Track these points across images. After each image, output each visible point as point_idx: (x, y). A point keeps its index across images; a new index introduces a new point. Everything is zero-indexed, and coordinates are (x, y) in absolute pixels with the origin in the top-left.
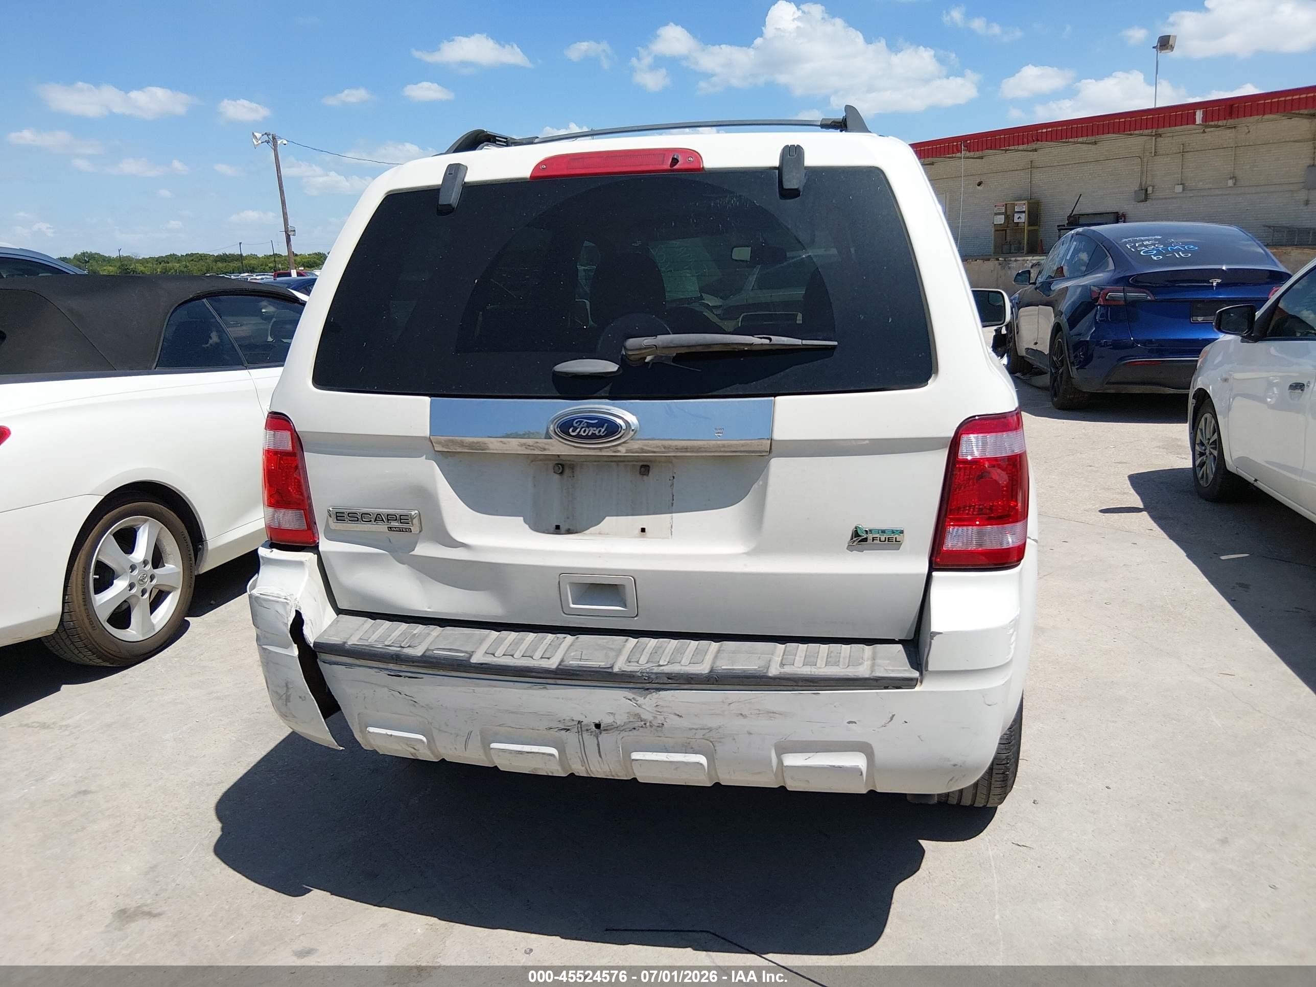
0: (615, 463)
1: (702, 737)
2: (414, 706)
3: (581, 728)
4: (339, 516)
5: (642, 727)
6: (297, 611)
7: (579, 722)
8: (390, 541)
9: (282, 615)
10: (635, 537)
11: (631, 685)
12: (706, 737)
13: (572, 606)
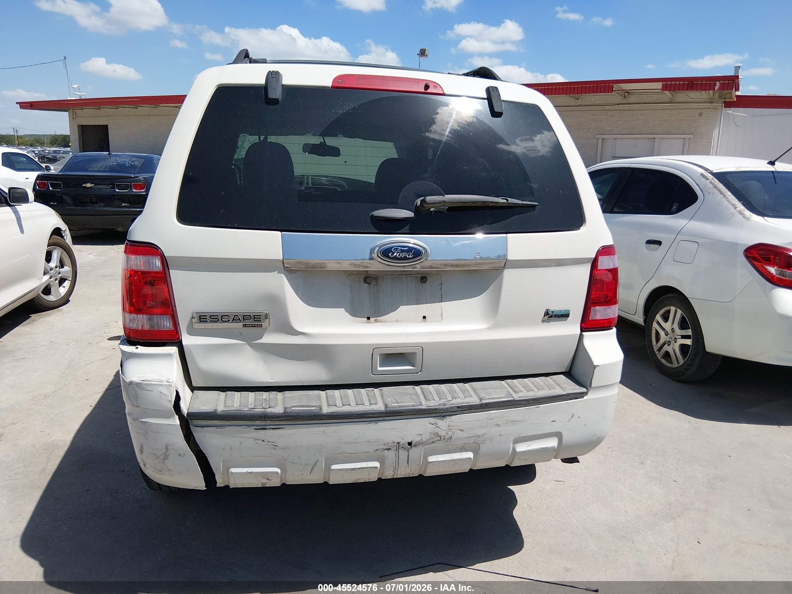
0: (405, 276)
1: (473, 442)
2: (275, 449)
3: (399, 446)
4: (202, 318)
5: (438, 440)
6: (176, 391)
7: (398, 443)
8: (241, 334)
9: (165, 395)
10: (420, 322)
11: (434, 415)
12: (476, 441)
13: (379, 369)
